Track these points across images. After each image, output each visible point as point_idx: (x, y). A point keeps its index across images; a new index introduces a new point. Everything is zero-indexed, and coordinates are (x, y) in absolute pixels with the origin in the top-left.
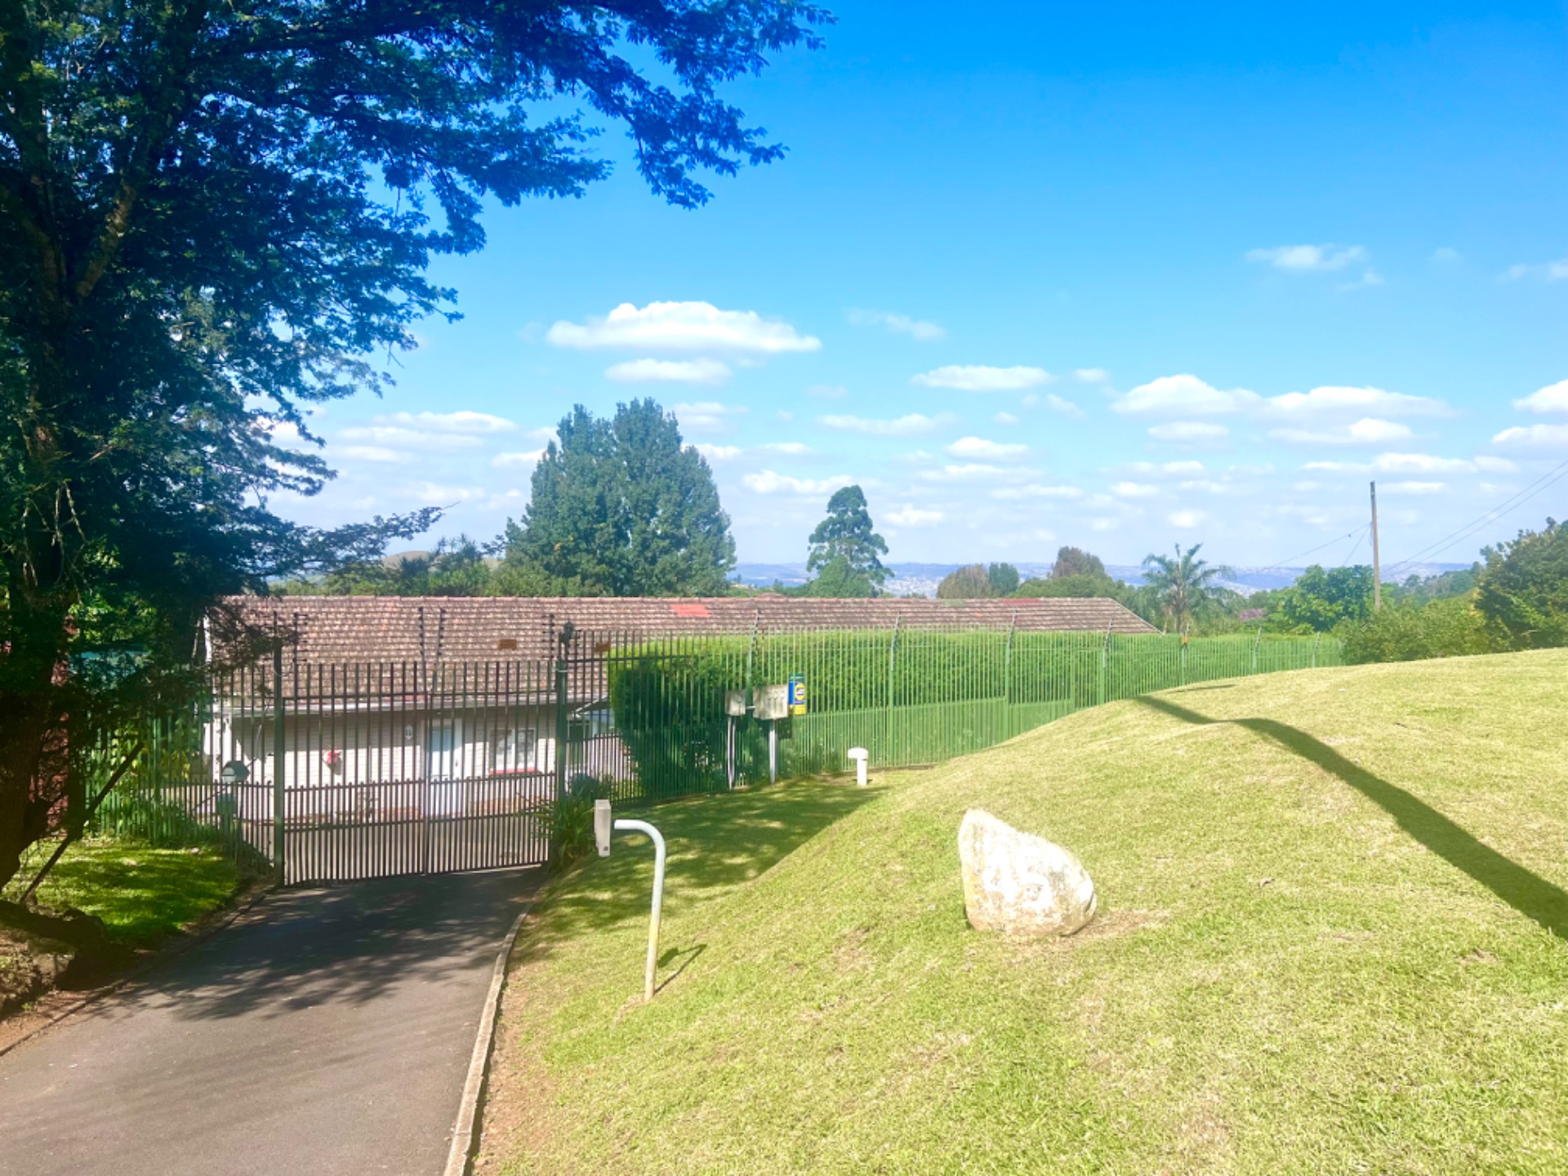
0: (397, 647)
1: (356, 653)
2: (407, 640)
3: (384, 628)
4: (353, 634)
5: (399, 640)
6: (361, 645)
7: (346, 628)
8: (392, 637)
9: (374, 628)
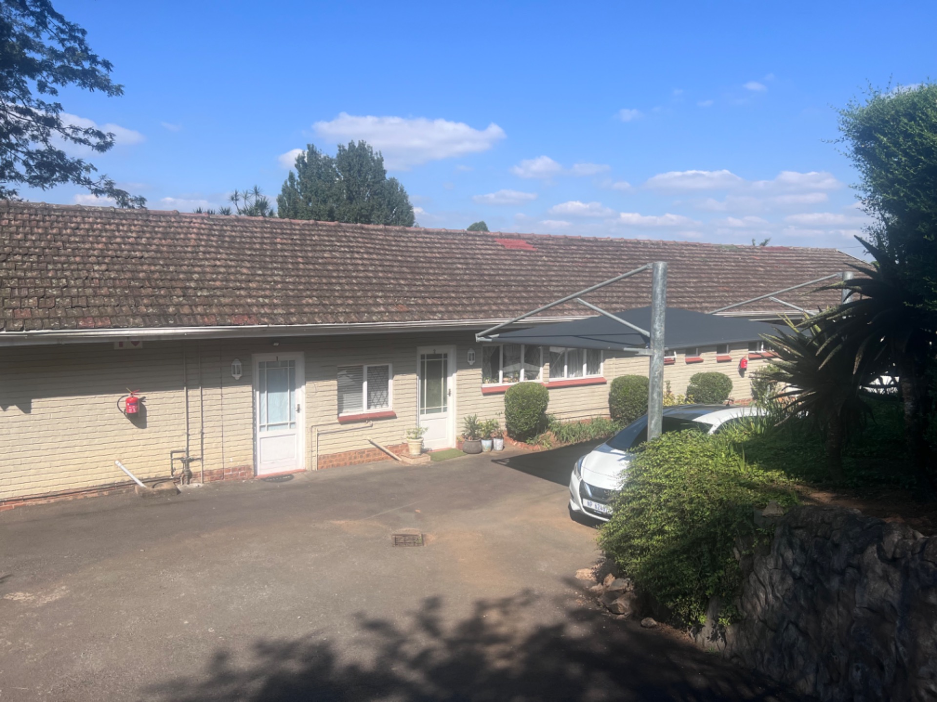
0: (212, 262)
1: (158, 268)
2: (224, 256)
3: (192, 242)
4: (154, 247)
5: (213, 255)
6: (165, 259)
7: (144, 241)
8: (204, 253)
9: (180, 242)
